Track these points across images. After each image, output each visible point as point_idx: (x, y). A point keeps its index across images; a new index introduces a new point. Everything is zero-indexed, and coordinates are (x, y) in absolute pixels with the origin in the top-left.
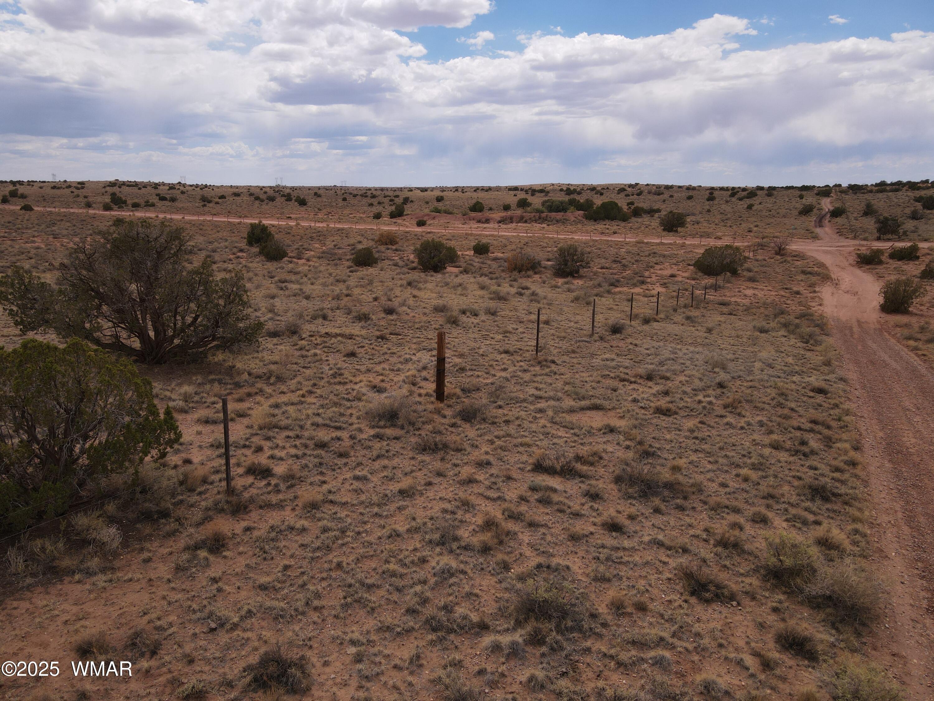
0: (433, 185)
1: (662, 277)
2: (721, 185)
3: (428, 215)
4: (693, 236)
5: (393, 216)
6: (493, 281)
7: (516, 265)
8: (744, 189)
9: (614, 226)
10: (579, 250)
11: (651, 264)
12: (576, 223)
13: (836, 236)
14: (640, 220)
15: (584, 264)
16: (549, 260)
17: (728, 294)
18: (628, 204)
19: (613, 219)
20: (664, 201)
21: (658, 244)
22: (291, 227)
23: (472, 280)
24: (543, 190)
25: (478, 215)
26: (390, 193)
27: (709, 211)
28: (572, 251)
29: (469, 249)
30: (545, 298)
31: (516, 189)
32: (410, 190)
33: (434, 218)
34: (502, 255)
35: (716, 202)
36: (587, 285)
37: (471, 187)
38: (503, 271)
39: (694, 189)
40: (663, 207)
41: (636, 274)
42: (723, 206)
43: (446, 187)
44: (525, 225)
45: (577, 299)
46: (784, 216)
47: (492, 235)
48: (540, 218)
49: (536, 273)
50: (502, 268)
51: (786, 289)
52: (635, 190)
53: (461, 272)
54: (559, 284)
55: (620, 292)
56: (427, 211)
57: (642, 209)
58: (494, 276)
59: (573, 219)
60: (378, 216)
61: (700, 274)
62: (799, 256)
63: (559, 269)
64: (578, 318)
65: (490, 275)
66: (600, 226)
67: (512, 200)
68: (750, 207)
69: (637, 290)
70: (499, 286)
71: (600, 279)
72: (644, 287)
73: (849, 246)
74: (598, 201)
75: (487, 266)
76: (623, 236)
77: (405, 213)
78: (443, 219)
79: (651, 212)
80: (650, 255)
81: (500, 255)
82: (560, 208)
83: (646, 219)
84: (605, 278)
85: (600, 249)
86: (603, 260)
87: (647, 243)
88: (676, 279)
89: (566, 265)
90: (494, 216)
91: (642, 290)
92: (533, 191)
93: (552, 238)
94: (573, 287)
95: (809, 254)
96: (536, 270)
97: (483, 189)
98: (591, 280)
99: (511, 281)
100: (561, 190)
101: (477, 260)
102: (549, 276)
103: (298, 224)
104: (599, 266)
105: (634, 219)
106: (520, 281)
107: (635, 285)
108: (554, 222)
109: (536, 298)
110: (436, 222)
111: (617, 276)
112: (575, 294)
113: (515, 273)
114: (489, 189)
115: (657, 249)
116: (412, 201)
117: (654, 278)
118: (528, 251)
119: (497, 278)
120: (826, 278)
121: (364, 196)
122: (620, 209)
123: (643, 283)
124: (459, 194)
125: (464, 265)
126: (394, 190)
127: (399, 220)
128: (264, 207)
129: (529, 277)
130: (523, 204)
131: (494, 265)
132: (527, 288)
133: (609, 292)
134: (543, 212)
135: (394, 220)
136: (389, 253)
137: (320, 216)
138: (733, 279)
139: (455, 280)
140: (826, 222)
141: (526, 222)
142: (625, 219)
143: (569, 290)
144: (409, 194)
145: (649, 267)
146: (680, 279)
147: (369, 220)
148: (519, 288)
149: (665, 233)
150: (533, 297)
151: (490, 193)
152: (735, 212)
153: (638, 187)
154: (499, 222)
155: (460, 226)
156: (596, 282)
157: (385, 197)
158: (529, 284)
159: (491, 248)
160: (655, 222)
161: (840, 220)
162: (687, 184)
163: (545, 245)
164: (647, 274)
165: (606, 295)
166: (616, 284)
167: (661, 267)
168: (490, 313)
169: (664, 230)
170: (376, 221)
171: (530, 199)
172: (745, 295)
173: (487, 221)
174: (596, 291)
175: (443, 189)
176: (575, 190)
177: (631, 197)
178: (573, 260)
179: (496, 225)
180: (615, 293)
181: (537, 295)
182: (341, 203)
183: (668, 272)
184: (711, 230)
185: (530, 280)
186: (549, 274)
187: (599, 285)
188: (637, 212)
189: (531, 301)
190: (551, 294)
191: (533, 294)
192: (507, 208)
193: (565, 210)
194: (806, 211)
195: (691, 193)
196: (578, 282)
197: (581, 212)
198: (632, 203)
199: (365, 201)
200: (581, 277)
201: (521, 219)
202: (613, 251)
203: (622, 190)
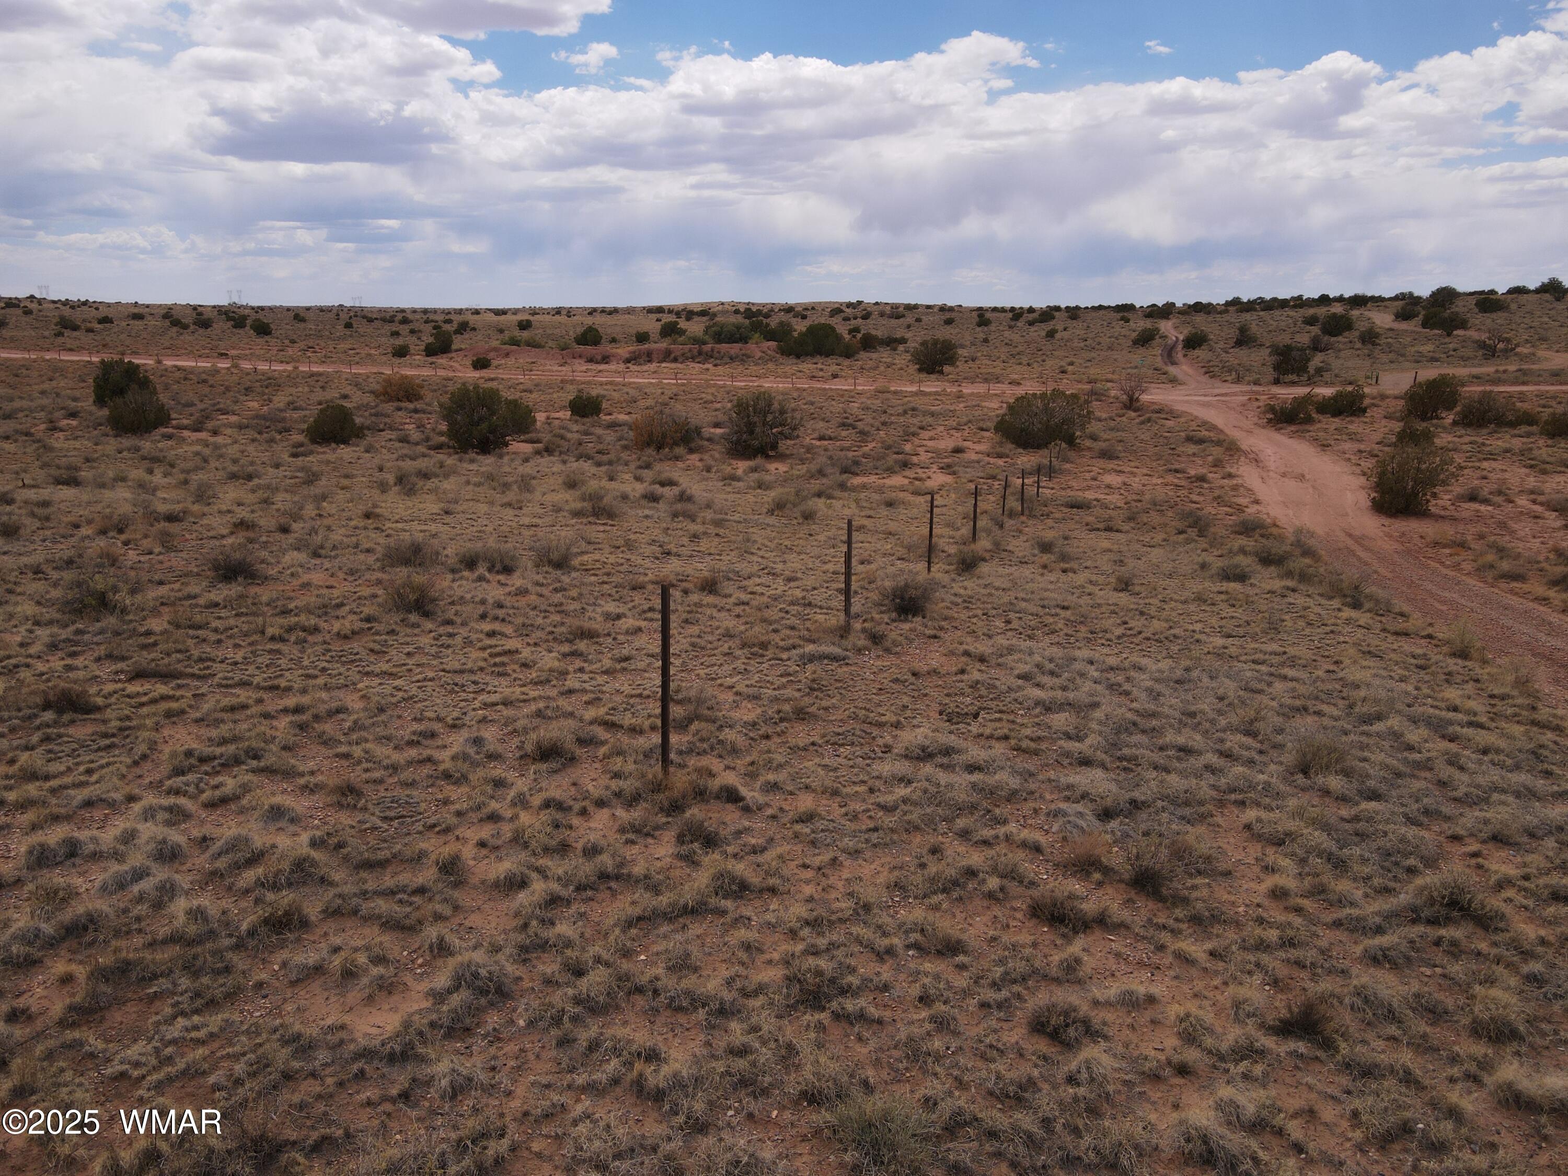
0: (519, 305)
1: (937, 453)
2: (992, 305)
3: (495, 349)
4: (972, 380)
5: (431, 351)
6: (604, 468)
7: (651, 435)
8: (1031, 310)
9: (831, 365)
10: (776, 406)
11: (912, 430)
12: (765, 360)
13: (1205, 378)
14: (874, 356)
15: (786, 430)
16: (717, 425)
17: (1073, 484)
18: (850, 332)
19: (828, 354)
20: (909, 326)
21: (916, 394)
22: (218, 371)
23: (558, 467)
24: (705, 312)
25: (589, 350)
26: (440, 318)
27: (986, 340)
28: (762, 404)
29: (563, 408)
30: (708, 506)
31: (660, 310)
32: (477, 312)
33: (507, 355)
34: (626, 418)
35: (993, 327)
36: (796, 472)
37: (585, 309)
38: (625, 448)
39: (951, 309)
40: (908, 335)
41: (889, 448)
42: (1007, 334)
43: (541, 309)
44: (673, 365)
45: (779, 507)
46: (1110, 348)
47: (611, 383)
48: (700, 353)
49: (691, 451)
50: (623, 442)
51: (1176, 471)
52: (858, 312)
53: (538, 453)
54: (740, 472)
55: (864, 487)
56: (495, 344)
57: (875, 338)
58: (605, 458)
59: (760, 354)
60: (401, 352)
61: (1011, 446)
62: (1163, 411)
63: (738, 442)
64: (794, 563)
65: (599, 457)
66: (807, 366)
67: (652, 326)
68: (1051, 334)
69: (897, 480)
70: (611, 479)
71: (822, 460)
72: (909, 473)
73: (1234, 394)
74: (800, 327)
75: (594, 438)
76: (851, 381)
77: (454, 347)
78: (524, 357)
79: (892, 343)
80: (905, 412)
81: (622, 417)
82: (736, 336)
83: (884, 354)
84: (831, 458)
85: (812, 403)
86: (821, 424)
87: (895, 392)
88: (966, 456)
89: (751, 432)
90: (619, 351)
91: (906, 481)
92: (689, 313)
93: (724, 386)
94: (768, 478)
95: (1179, 407)
96: (693, 445)
97: (603, 311)
98: (803, 461)
99: (640, 467)
100: (737, 312)
101: (575, 427)
102: (717, 455)
103: (236, 366)
104: (816, 435)
105: (863, 355)
106: (658, 467)
107: (891, 471)
108: (727, 359)
109: (689, 506)
110: (511, 361)
111: (850, 454)
112: (773, 494)
113: (650, 451)
114: (615, 311)
115: (918, 402)
116: (474, 329)
117: (924, 457)
118: (679, 409)
119: (610, 463)
120: (1233, 449)
121: (391, 320)
122: (839, 338)
123: (905, 465)
124: (562, 318)
125: (546, 437)
126: (447, 312)
127: (442, 360)
128: (187, 337)
129: (677, 458)
130: (670, 330)
131: (609, 436)
132: (671, 483)
133: (842, 486)
134: (705, 343)
135: (430, 359)
136: (399, 417)
137: (290, 352)
138: (1072, 454)
139: (521, 469)
140: (1179, 354)
141: (675, 360)
142: (848, 353)
143: (761, 485)
144: (472, 319)
145: (909, 435)
146: (974, 457)
147: (384, 358)
148: (654, 482)
149: (923, 376)
150: (679, 506)
151: (615, 316)
152: (1028, 343)
153: (861, 307)
154: (628, 361)
155: (556, 368)
156: (814, 467)
157: (426, 322)
158: (675, 475)
159: (604, 405)
160: (902, 358)
161: (1201, 353)
162: (940, 303)
163: (710, 397)
164: (908, 447)
165: (837, 493)
166: (854, 469)
167: (931, 434)
168: (550, 562)
169: (920, 370)
170: (397, 360)
171: (683, 324)
172: (1109, 486)
173: (605, 359)
174: (816, 485)
175: (534, 312)
176: (759, 312)
177: (853, 322)
178: (765, 423)
179: (622, 367)
180: (854, 489)
181: (690, 499)
182: (340, 329)
183: (947, 444)
184: (997, 371)
185: (680, 464)
186: (717, 451)
187: (821, 473)
188: (869, 343)
189: (675, 515)
190: (722, 496)
191: (684, 497)
192: (642, 338)
193: (744, 340)
194: (1145, 339)
195: (948, 315)
196: (777, 468)
197: (773, 344)
198: (856, 330)
199: (388, 328)
200: (782, 457)
201: (667, 356)
202: (837, 407)
203: (837, 310)
